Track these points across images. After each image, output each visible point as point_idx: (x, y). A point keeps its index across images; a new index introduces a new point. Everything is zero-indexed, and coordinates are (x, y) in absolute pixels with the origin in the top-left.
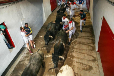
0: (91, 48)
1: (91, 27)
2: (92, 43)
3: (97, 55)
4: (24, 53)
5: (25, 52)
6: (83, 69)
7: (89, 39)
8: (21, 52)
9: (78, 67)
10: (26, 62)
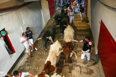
1: (89, 31)
4: (24, 58)
6: (84, 73)
8: (21, 57)
10: (26, 67)
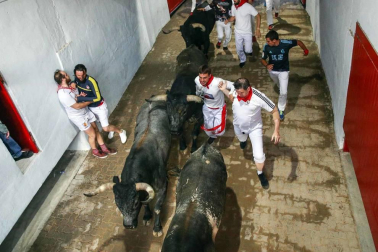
0: (322, 139)
1: (314, 64)
2: (322, 120)
3: (344, 163)
4: (73, 173)
5: (77, 167)
6: (296, 217)
7: (310, 106)
8: (63, 170)
9: (276, 213)
10: (83, 205)
